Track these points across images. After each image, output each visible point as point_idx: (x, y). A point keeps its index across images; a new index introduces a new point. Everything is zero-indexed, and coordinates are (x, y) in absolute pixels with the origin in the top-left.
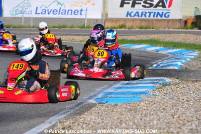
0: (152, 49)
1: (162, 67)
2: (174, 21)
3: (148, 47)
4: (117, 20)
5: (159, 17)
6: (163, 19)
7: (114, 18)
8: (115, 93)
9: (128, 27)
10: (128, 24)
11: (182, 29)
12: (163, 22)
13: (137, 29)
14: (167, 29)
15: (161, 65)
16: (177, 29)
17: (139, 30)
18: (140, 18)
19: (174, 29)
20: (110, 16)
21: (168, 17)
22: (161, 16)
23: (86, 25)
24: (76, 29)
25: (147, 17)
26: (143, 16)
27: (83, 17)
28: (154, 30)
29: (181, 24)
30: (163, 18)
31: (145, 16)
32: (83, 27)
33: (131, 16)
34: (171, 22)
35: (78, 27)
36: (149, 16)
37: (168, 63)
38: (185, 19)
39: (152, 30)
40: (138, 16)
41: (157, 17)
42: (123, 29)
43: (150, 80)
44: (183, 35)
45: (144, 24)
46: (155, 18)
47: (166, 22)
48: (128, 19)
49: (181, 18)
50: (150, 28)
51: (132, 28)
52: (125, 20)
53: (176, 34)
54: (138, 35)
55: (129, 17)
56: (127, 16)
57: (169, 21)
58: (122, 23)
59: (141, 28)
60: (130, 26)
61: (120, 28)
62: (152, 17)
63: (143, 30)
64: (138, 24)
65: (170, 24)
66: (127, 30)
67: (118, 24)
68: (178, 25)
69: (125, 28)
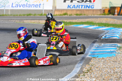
0: (91, 27)
1: (108, 37)
2: (97, 10)
3: (89, 26)
4: (62, 10)
5: (87, 8)
6: (90, 10)
7: (60, 9)
8: (97, 52)
9: (69, 14)
10: (69, 13)
11: (102, 15)
12: (90, 11)
13: (74, 16)
14: (93, 16)
15: (107, 37)
16: (99, 15)
17: (76, 16)
18: (76, 9)
19: (97, 15)
20: (57, 8)
21: (93, 8)
22: (89, 8)
23: (43, 14)
24: (38, 16)
25: (80, 8)
26: (78, 8)
27: (41, 8)
28: (85, 16)
29: (101, 12)
30: (90, 8)
31: (79, 8)
32: (42, 15)
33: (70, 8)
34: (95, 11)
35: (39, 15)
36: (82, 8)
37: (110, 35)
38: (104, 9)
39: (84, 16)
40: (75, 8)
41: (86, 8)
42: (66, 16)
43: (109, 45)
44: (105, 19)
45: (78, 13)
46: (85, 9)
47: (92, 11)
48: (69, 9)
49: (101, 8)
50: (83, 15)
51: (72, 15)
52: (67, 10)
53: (101, 19)
54: (77, 19)
55: (69, 8)
56: (68, 8)
57: (93, 10)
58: (65, 12)
59: (77, 15)
60: (70, 14)
61: (64, 15)
62: (83, 8)
63: (78, 16)
64: (75, 12)
65: (94, 12)
66: (68, 16)
67: (63, 13)
68: (99, 13)
69: (68, 15)
